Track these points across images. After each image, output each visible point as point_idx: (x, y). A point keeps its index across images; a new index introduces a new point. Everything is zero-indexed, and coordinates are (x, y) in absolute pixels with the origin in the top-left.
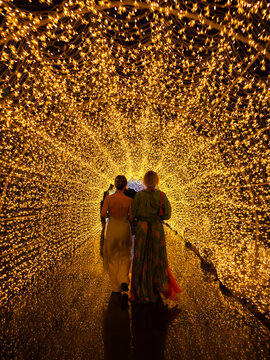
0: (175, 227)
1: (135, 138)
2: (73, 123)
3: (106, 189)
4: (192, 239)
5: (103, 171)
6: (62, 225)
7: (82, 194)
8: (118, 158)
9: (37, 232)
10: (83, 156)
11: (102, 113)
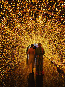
0: (47, 56)
1: (36, 29)
2: (13, 21)
3: (28, 46)
4: (53, 61)
5: (27, 41)
6: (14, 57)
7: (21, 47)
8: (31, 37)
9: (4, 60)
10: (19, 35)
11: (24, 17)
